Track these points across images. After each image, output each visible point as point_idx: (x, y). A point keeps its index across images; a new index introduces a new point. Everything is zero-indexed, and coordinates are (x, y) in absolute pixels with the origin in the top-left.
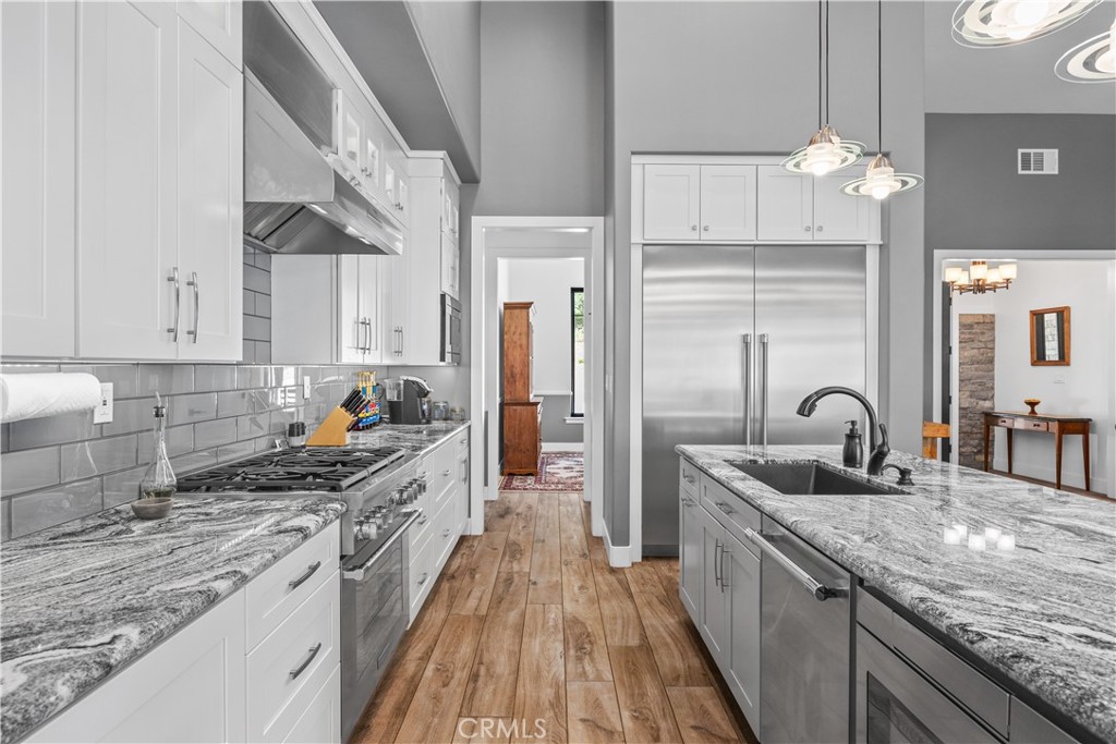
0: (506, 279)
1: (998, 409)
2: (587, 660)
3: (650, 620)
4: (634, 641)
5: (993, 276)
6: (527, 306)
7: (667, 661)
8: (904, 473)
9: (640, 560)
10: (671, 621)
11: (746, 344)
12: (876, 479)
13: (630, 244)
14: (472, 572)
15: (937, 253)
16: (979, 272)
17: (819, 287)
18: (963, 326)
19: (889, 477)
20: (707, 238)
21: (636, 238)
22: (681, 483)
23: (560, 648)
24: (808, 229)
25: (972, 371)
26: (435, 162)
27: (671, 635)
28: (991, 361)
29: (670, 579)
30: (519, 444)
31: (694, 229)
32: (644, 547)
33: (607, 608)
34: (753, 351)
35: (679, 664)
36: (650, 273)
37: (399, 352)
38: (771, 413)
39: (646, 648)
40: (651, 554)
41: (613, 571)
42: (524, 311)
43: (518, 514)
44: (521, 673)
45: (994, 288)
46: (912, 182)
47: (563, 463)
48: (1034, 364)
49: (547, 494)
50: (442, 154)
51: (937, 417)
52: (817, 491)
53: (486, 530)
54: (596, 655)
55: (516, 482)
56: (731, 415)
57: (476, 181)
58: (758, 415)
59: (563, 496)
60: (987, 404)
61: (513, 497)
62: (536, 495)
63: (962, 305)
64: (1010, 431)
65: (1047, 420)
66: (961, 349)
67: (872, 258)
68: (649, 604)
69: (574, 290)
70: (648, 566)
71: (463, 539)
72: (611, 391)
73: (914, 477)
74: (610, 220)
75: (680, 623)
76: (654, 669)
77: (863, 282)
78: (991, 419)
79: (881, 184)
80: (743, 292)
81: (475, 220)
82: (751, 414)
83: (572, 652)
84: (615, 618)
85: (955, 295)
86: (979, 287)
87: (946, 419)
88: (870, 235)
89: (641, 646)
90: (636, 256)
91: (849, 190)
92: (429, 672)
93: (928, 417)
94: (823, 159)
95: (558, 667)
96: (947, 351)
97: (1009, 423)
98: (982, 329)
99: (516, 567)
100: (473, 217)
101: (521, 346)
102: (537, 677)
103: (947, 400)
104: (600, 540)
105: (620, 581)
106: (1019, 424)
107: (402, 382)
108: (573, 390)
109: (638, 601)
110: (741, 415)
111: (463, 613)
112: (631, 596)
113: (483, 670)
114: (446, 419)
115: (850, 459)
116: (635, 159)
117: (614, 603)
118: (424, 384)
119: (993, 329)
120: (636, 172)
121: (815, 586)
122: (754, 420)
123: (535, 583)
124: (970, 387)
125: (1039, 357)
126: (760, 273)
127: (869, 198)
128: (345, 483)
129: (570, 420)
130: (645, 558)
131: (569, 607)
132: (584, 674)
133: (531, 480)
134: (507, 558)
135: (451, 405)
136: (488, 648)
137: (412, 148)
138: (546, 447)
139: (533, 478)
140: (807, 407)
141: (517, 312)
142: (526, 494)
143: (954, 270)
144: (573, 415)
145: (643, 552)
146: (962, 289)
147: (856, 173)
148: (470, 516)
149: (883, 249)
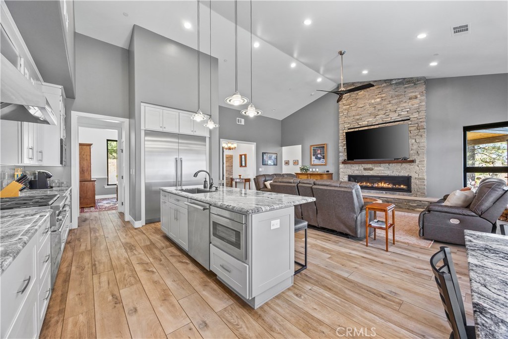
0: (82, 135)
1: (234, 177)
2: (134, 251)
3: (151, 237)
4: (148, 243)
5: (232, 146)
6: (90, 145)
7: (159, 245)
8: (216, 188)
9: (144, 224)
10: (159, 237)
11: (177, 161)
12: (211, 190)
13: (140, 130)
14: (79, 240)
15: (221, 140)
16: (230, 145)
17: (195, 146)
18: (226, 158)
19: (214, 189)
20: (165, 130)
21: (143, 127)
22: (161, 198)
23: (124, 250)
24: (192, 131)
25: (228, 168)
26: (58, 90)
27: (160, 239)
28: (232, 166)
29: (156, 227)
30: (86, 196)
31: (161, 127)
32: (146, 220)
33: (137, 238)
34: (178, 163)
35: (163, 245)
36: (147, 138)
37: (41, 160)
38: (183, 179)
39: (152, 244)
40: (148, 222)
41: (136, 229)
42: (88, 147)
43: (91, 220)
44: (112, 260)
45: (232, 149)
46: (217, 126)
47: (105, 202)
48: (240, 167)
49: (102, 212)
50: (60, 87)
51: (221, 179)
52: (197, 193)
53: (78, 226)
54: (137, 249)
55: (86, 210)
56: (172, 180)
57: (74, 98)
58: (180, 180)
59: (109, 212)
60: (231, 176)
61: (87, 215)
62: (97, 213)
63: (227, 153)
64: (236, 182)
65: (243, 179)
66: (226, 163)
67: (207, 140)
68: (151, 234)
69: (108, 140)
70: (148, 226)
71: (70, 230)
72: (134, 174)
73: (218, 189)
74: (132, 121)
75: (161, 236)
76: (156, 248)
77: (205, 145)
78: (232, 179)
79: (211, 125)
80: (175, 146)
81: (73, 113)
82: (178, 180)
83: (129, 250)
84: (140, 240)
85: (225, 150)
86: (230, 149)
87: (223, 179)
88: (207, 135)
89: (151, 244)
90: (143, 133)
91: (204, 125)
92: (73, 268)
93: (220, 179)
94: (199, 118)
95: (125, 255)
96: (223, 163)
97: (236, 180)
98: (230, 158)
99: (97, 234)
100: (72, 112)
101: (87, 160)
102: (119, 258)
103: (223, 176)
104: (128, 222)
105: (139, 231)
106: (238, 180)
107: (37, 172)
108: (108, 176)
109: (147, 234)
110: (175, 180)
111: (80, 251)
112: (144, 234)
113: (97, 263)
114: (59, 187)
115: (205, 187)
116: (142, 104)
117: (139, 236)
118: (49, 173)
119: (232, 158)
120: (142, 108)
121: (202, 208)
122: (179, 182)
123: (107, 237)
124: (228, 172)
125: (241, 166)
126: (180, 141)
127: (208, 128)
128: (50, 203)
129: (106, 187)
130: (146, 224)
131: (123, 241)
132: (135, 254)
133: (92, 209)
134: (92, 233)
135: (61, 181)
136: (96, 257)
137: (45, 81)
138: (97, 197)
139: (94, 208)
140: (196, 175)
141: (85, 147)
142: (92, 213)
143: (225, 144)
144: (108, 185)
145: (146, 222)
146: (226, 149)
147: (206, 122)
148: (71, 222)
149: (210, 138)
